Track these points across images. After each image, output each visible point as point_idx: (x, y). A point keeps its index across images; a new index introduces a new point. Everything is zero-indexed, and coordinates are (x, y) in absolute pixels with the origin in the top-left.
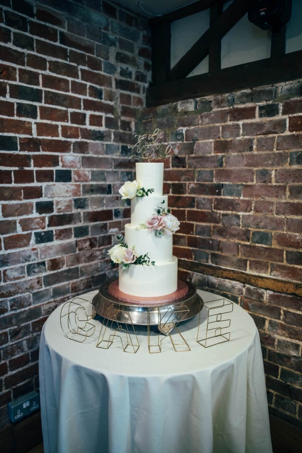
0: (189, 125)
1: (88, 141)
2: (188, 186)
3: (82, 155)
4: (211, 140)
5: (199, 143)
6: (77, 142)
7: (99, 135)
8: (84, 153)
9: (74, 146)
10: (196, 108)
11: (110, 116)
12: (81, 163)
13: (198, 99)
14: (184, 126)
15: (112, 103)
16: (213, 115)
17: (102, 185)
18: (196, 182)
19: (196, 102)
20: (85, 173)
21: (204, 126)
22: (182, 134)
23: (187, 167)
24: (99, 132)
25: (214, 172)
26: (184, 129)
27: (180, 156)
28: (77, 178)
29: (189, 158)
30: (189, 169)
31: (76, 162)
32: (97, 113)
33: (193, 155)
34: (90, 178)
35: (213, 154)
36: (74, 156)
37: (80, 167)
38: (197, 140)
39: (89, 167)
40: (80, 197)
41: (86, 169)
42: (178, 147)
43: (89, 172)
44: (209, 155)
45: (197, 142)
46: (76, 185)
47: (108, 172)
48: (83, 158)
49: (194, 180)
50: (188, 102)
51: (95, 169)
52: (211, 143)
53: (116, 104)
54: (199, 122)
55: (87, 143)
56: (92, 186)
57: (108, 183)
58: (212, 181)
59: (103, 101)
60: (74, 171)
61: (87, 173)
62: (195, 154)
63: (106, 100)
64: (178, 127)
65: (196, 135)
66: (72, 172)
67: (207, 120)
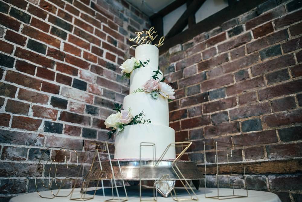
0: (178, 60)
1: (104, 68)
2: (181, 101)
3: (97, 75)
4: (195, 64)
5: (186, 69)
6: (94, 65)
7: (112, 66)
8: (99, 74)
9: (91, 67)
10: (182, 49)
11: (121, 58)
12: (96, 81)
13: (183, 45)
14: (174, 61)
15: (124, 51)
16: (194, 48)
17: (112, 102)
18: (186, 97)
19: (182, 46)
20: (98, 88)
21: (189, 57)
22: (173, 67)
23: (179, 88)
24: (113, 65)
25: (201, 85)
26: (175, 64)
27: (172, 82)
28: (91, 90)
29: (180, 82)
30: (181, 89)
31: (92, 78)
32: (112, 53)
33: (183, 78)
34: (102, 93)
35: (198, 73)
36: (90, 73)
37: (95, 83)
38: (185, 67)
39: (102, 86)
40: (92, 105)
41: (99, 86)
42: (171, 77)
43: (102, 89)
44: (195, 75)
45: (185, 69)
46: (89, 95)
47: (117, 94)
48: (98, 77)
49: (185, 96)
50: (176, 47)
51: (107, 89)
52: (195, 66)
53: (126, 52)
54: (185, 55)
55: (102, 69)
56: (103, 100)
57: (117, 102)
58: (199, 92)
59: (117, 48)
60: (89, 84)
61: (100, 89)
63: (119, 47)
64: (170, 63)
65: (183, 64)
66: (88, 85)
67: (191, 53)
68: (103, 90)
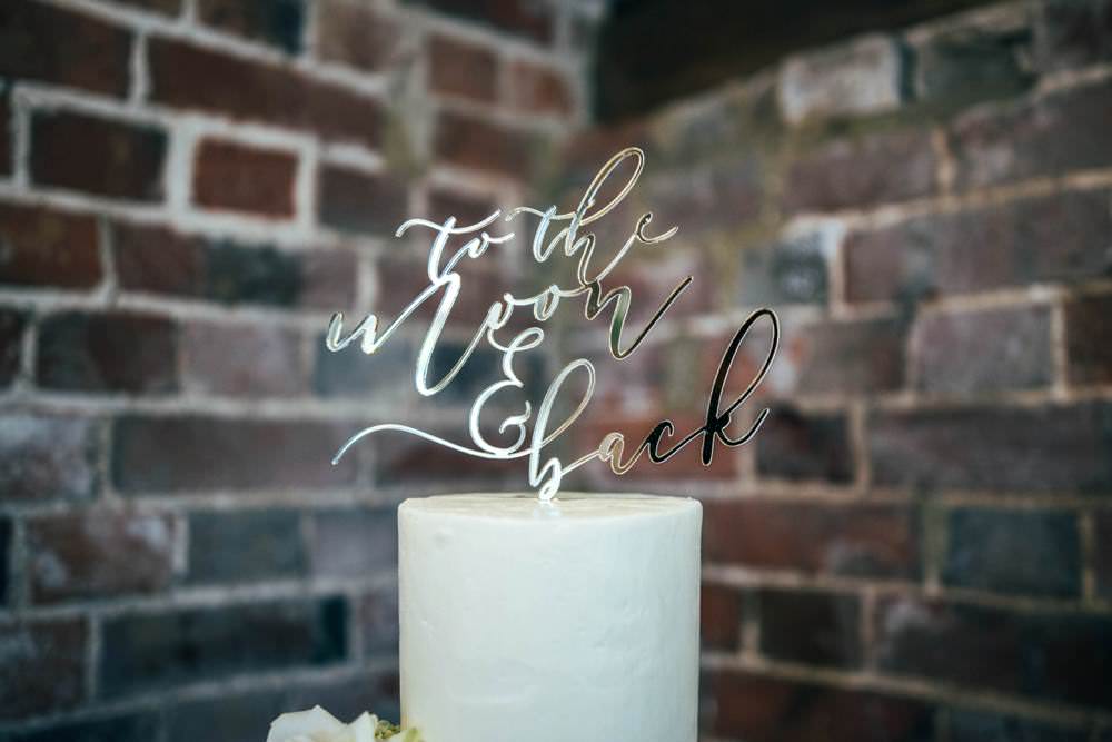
0: (868, 197)
1: (180, 310)
2: (879, 617)
3: (119, 404)
4: (1040, 294)
5: (944, 321)
6: (72, 318)
7: (261, 270)
8: (134, 387)
9: (44, 342)
10: (906, 90)
11: (355, 156)
12: (104, 465)
13: (920, 37)
14: (829, 204)
15: (370, 85)
16: (1043, 119)
17: (275, 607)
18: (932, 588)
19: (908, 59)
20: (134, 528)
21: (975, 200)
22: (816, 263)
23: (863, 474)
24: (268, 253)
25: (1086, 525)
26: (829, 233)
27: (809, 404)
28: (54, 572)
29: (876, 420)
30: (883, 496)
31: (58, 456)
32: (259, 136)
33: (906, 400)
34: (179, 560)
35: (1061, 393)
36: (38, 413)
37: (95, 489)
38: (931, 294)
39: (171, 487)
40: (80, 714)
41: (148, 504)
42: (796, 349)
43: (169, 520)
44: (1030, 399)
45: (927, 314)
46: (39, 629)
47: (326, 517)
48: (125, 425)
49: (915, 575)
50: (849, 60)
51: (223, 501)
52: (1041, 311)
53: (398, 89)
54: (933, 172)
55: (164, 325)
56: (188, 618)
57: (324, 585)
58: (1071, 591)
59: (307, 64)
60: (32, 525)
61: (155, 532)
62: (921, 387)
63: (326, 55)
64: (788, 211)
65: (916, 263)
66: (20, 533)
67: (999, 158)
68: (182, 527)
